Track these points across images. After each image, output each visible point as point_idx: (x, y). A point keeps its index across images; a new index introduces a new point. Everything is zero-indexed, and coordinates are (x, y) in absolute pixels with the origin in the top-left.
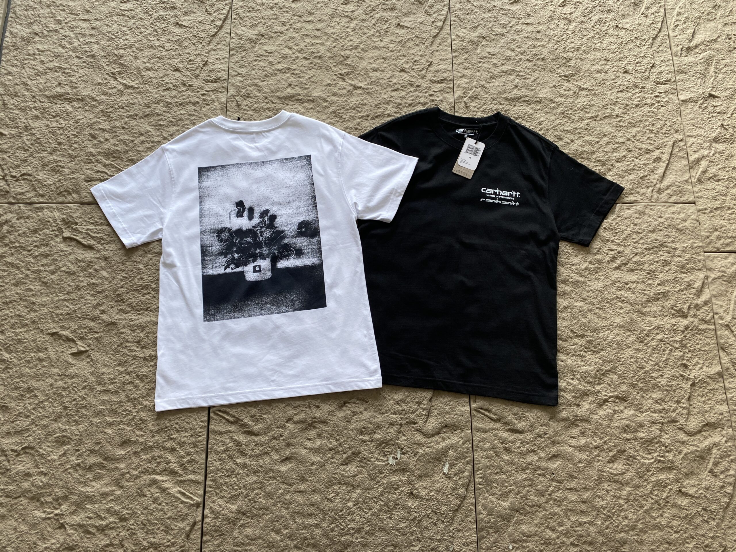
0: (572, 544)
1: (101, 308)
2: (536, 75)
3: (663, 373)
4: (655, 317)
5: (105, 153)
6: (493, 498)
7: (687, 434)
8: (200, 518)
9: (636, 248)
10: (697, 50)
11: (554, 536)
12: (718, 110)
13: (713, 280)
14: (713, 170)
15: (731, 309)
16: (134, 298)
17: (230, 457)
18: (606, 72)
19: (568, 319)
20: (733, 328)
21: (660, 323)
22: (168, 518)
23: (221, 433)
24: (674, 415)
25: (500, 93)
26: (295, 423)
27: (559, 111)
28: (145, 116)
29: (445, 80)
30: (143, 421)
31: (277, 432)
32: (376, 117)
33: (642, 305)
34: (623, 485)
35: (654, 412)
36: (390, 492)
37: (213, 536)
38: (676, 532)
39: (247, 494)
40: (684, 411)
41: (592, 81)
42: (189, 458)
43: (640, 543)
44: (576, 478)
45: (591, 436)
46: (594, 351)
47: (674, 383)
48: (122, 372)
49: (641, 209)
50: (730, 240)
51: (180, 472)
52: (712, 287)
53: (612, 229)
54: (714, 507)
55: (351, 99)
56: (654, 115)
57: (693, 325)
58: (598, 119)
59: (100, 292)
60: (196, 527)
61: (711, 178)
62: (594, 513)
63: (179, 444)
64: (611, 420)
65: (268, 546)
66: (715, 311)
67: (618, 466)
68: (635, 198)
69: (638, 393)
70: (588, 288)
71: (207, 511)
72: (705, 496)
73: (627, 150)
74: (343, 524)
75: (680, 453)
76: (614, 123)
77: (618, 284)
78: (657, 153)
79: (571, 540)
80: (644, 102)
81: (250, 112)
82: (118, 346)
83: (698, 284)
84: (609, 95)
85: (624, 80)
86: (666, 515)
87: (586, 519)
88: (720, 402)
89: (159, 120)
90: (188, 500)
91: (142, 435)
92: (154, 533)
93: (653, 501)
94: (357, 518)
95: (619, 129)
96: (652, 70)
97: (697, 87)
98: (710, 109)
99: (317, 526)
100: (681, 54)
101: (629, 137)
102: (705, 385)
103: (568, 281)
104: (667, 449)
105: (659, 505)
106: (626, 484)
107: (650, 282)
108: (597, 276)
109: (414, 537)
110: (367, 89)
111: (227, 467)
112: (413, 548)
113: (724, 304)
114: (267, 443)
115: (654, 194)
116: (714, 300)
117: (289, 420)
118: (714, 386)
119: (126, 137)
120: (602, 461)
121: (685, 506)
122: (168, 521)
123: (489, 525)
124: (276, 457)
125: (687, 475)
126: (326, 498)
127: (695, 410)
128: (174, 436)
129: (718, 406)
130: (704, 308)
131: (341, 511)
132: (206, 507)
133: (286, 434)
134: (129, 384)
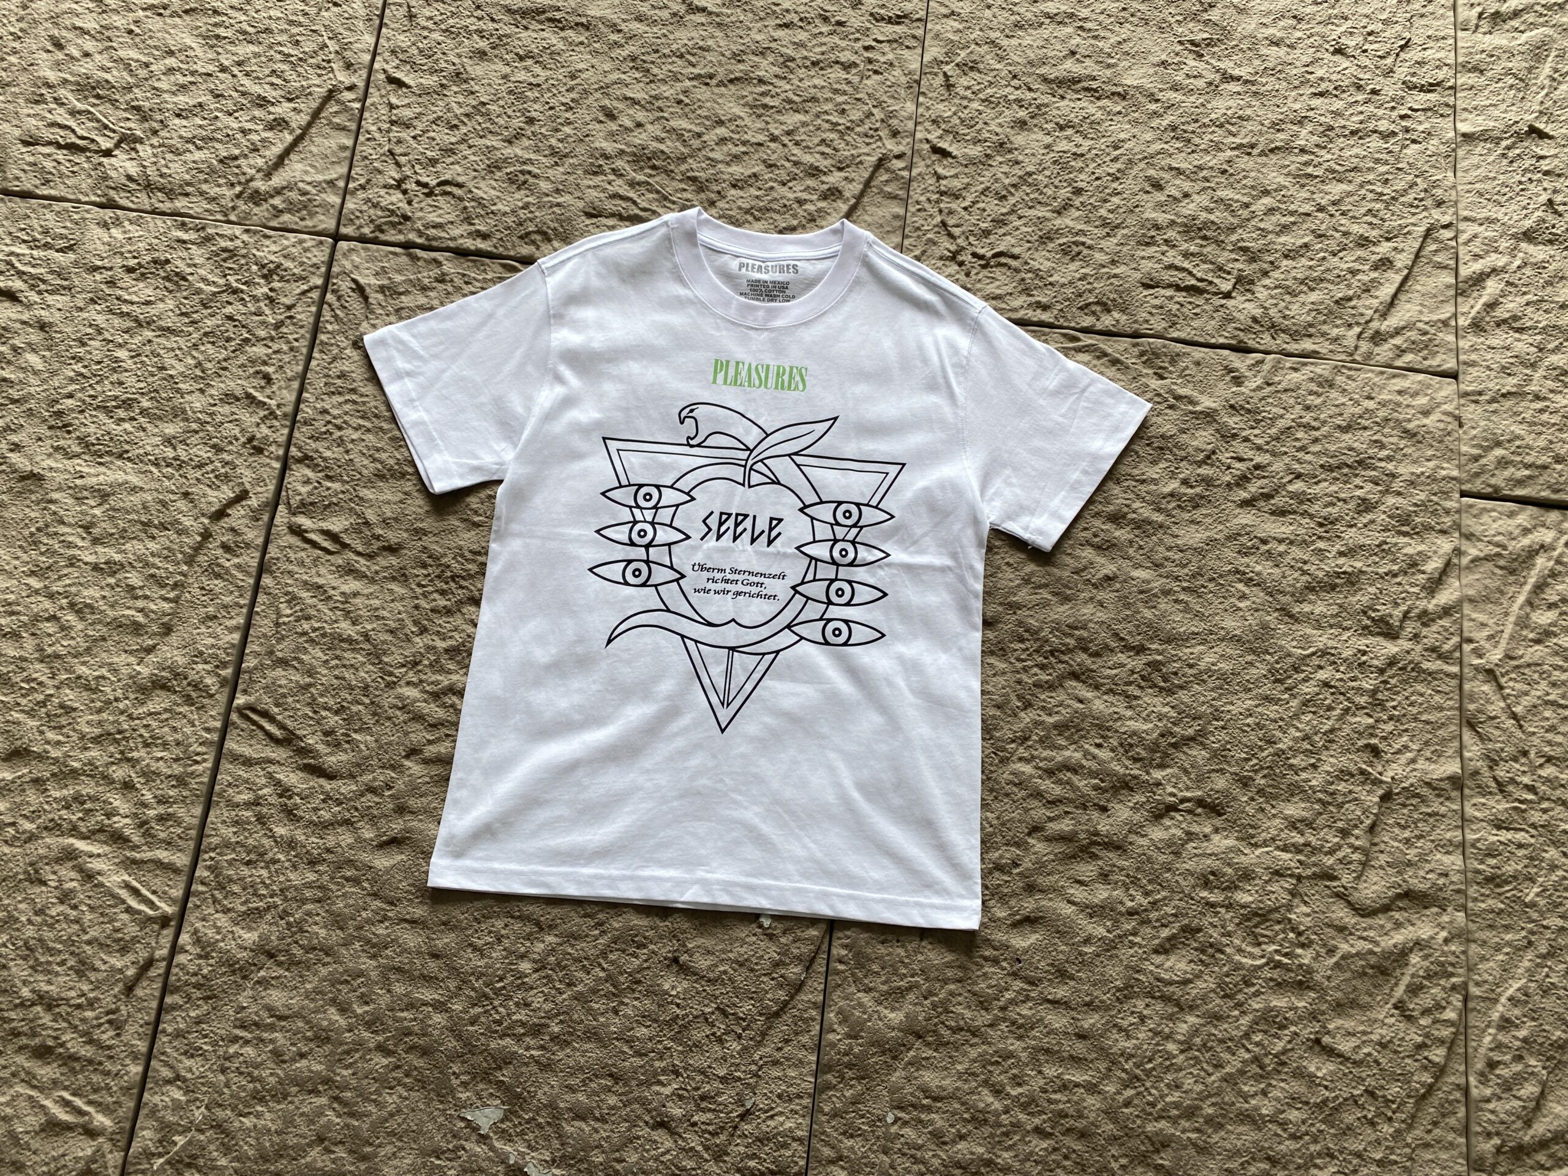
0: (1038, 1131)
1: (14, 438)
2: (1124, 32)
3: (1319, 760)
4: (1319, 627)
5: (79, 84)
6: (865, 998)
7: (1355, 909)
8: (164, 952)
9: (1299, 461)
10: (1515, 23)
11: (997, 1105)
12: (1545, 165)
13: (1472, 561)
14: (1512, 305)
15: (1506, 635)
16: (95, 426)
17: (261, 819)
18: (1291, 47)
19: (1111, 606)
20: (1503, 681)
21: (1330, 643)
22: (89, 943)
23: (248, 762)
24: (1329, 861)
25: (1031, 63)
26: (426, 762)
27: (1165, 123)
28: (186, 12)
29: (905, 16)
30: (68, 710)
31: (381, 777)
32: (731, 81)
33: (1293, 595)
34: (1182, 1009)
35: (1285, 849)
36: (624, 951)
37: (189, 997)
38: (1294, 1137)
39: (284, 911)
40: (1356, 857)
41: (1256, 62)
42: (161, 810)
43: (1203, 1150)
44: (1072, 977)
45: (1124, 884)
46: (1161, 689)
47: (1342, 787)
48: (37, 592)
49: (1326, 373)
50: (1527, 472)
51: (136, 839)
52: (1469, 578)
53: (1249, 411)
54: (1394, 1090)
55: (677, 34)
56: (1392, 160)
57: (1409, 658)
58: (1255, 152)
59: (17, 401)
60: (153, 973)
61: (1505, 321)
62: (1102, 1066)
63: (144, 774)
64: (1177, 854)
65: (316, 1037)
66: (1466, 634)
67: (1178, 965)
68: (1316, 347)
69: (1252, 799)
70: (1169, 541)
71: (185, 938)
72: (1377, 1062)
73: (1313, 231)
74: (501, 1009)
75: (1331, 952)
76: (1293, 167)
77: (1244, 540)
78: (1384, 248)
79: (1037, 1121)
80: (1371, 126)
81: (436, 36)
82: (39, 530)
83: (1433, 565)
84: (1290, 99)
85: (1331, 69)
86: (1275, 1093)
87: (1078, 1077)
88: (1448, 846)
89: (216, 25)
90: (142, 907)
91: (58, 743)
92: (49, 972)
93: (1247, 1056)
94: (537, 1001)
95: (1303, 181)
96: (1403, 55)
97: (1503, 107)
98: (1528, 163)
99: (440, 1006)
100: (1477, 26)
101: (1323, 202)
102: (1414, 801)
103: (1124, 516)
104: (1302, 939)
105: (1262, 1067)
106: (1191, 1008)
107: (1321, 545)
108: (1197, 514)
109: (663, 1064)
110: (718, 15)
111: (250, 841)
112: (657, 1088)
113: (1491, 622)
114: (350, 799)
115: (1362, 343)
116: (1467, 609)
117: (413, 752)
118: (1436, 806)
119: (133, 54)
120: (1140, 947)
121: (1323, 1078)
122: (87, 948)
123: (845, 1059)
124: (368, 834)
125: (1340, 1008)
126: (470, 945)
127: (1383, 858)
128: (135, 754)
129: (1439, 856)
130: (1441, 622)
131: (501, 980)
132: (186, 927)
133: (400, 785)
134: (48, 620)
